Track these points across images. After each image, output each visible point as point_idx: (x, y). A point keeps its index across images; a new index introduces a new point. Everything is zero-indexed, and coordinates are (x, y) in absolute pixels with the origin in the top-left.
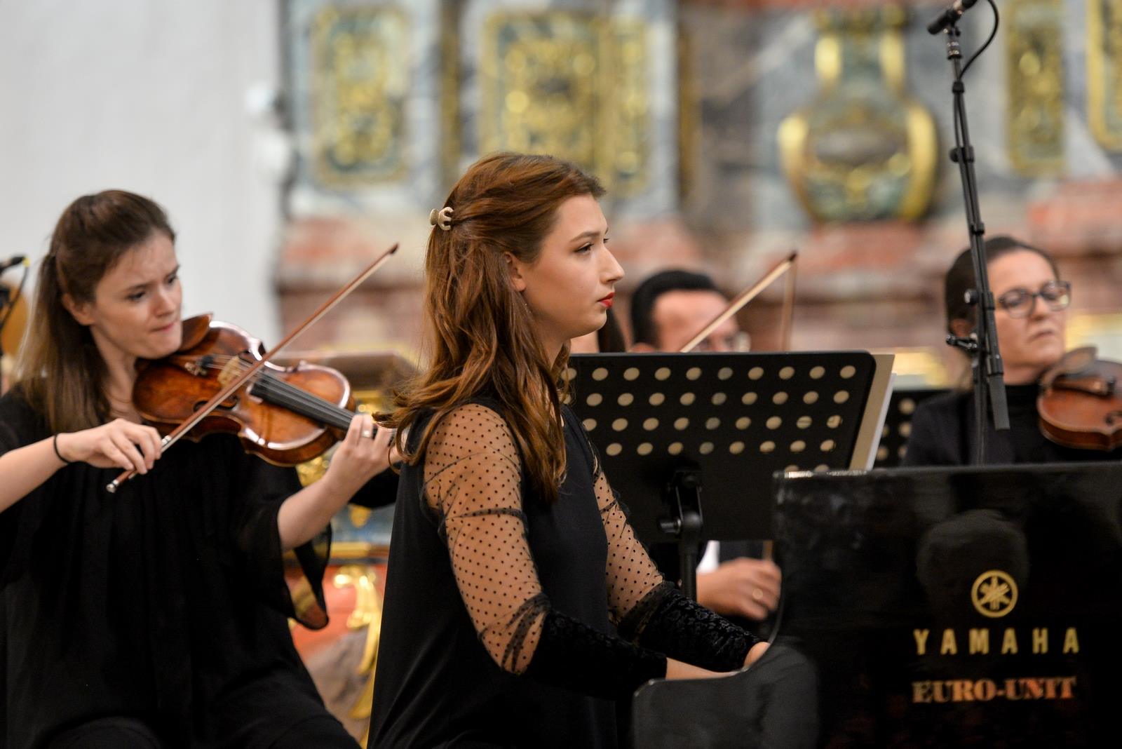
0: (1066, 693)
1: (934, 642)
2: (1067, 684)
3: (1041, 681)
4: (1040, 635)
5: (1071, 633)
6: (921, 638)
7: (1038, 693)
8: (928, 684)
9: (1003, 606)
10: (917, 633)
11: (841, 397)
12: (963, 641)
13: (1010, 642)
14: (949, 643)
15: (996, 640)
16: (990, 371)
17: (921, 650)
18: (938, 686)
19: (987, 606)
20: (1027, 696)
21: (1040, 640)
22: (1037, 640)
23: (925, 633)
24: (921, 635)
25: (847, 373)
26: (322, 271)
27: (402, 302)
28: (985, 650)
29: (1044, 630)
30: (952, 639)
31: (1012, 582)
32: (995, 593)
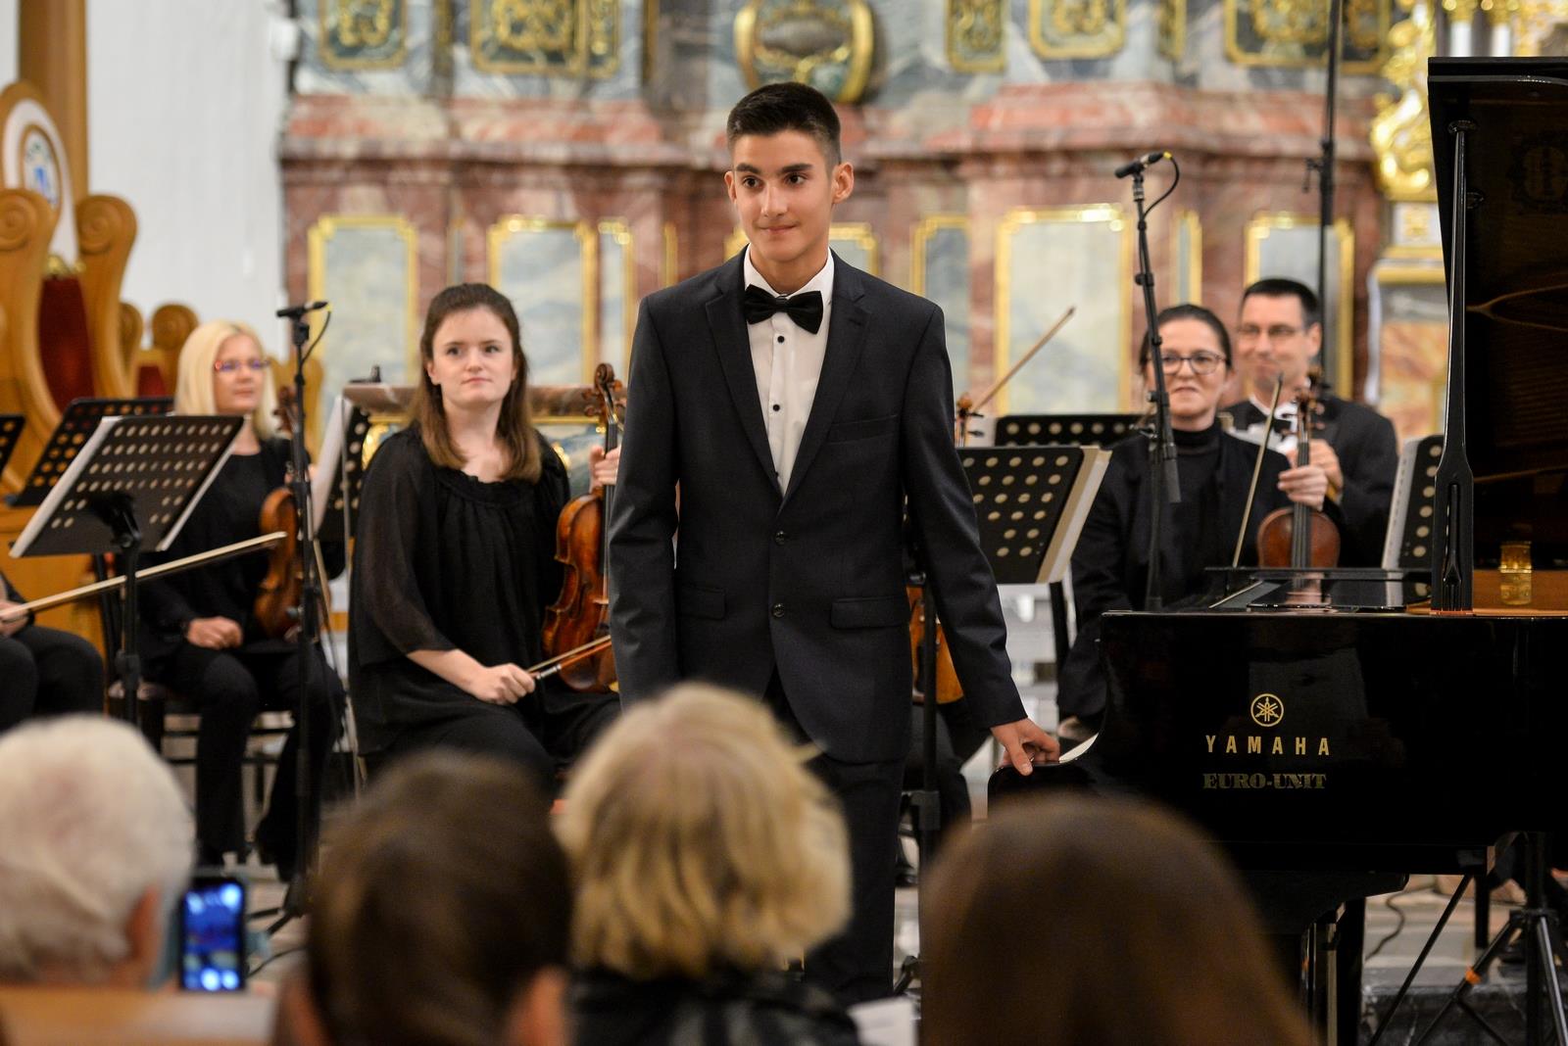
0: (1319, 783)
1: (1221, 744)
2: (1320, 777)
3: (1300, 776)
4: (1301, 742)
5: (1324, 741)
6: (1211, 741)
7: (1298, 784)
8: (1215, 775)
9: (1273, 719)
10: (1208, 737)
11: (1055, 479)
12: (1242, 744)
13: (1278, 746)
14: (1232, 745)
15: (1267, 744)
16: (1165, 456)
17: (1211, 750)
18: (1222, 777)
19: (1261, 719)
20: (1290, 787)
21: (1301, 746)
22: (1298, 745)
23: (1214, 737)
24: (1211, 738)
25: (1062, 461)
26: (326, 147)
27: (398, 176)
28: (1259, 752)
29: (1304, 739)
30: (1234, 742)
31: (1279, 700)
32: (1267, 709)
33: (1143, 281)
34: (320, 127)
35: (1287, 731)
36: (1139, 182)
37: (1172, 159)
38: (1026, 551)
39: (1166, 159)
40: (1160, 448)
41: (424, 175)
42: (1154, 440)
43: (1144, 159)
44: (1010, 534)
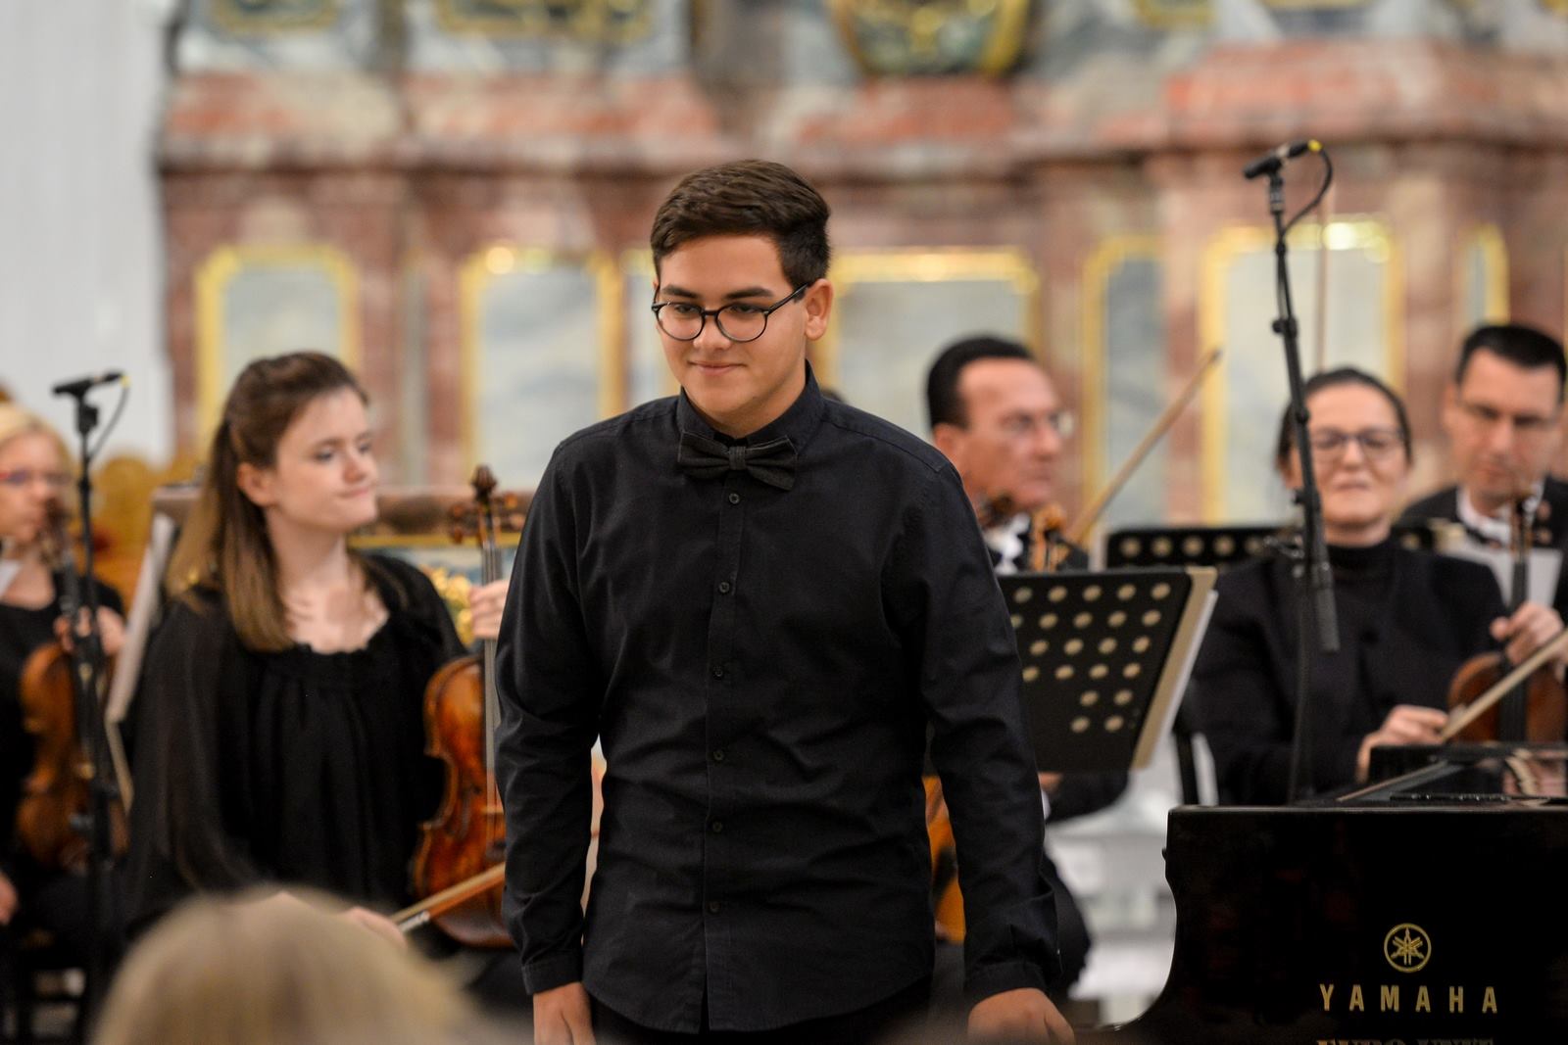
1: (1341, 998)
4: (1456, 993)
5: (1490, 992)
6: (1327, 994)
9: (1416, 961)
10: (1323, 988)
11: (1151, 618)
12: (1371, 997)
13: (1423, 1000)
14: (1357, 999)
15: (1408, 998)
16: (1317, 583)
17: (1327, 1006)
19: (1399, 960)
21: (1456, 999)
22: (1453, 998)
23: (1331, 988)
24: (1327, 989)
25: (1161, 591)
26: (222, 146)
27: (329, 189)
28: (1396, 1008)
29: (1461, 990)
30: (1360, 996)
31: (1426, 935)
32: (1408, 946)
33: (1282, 327)
34: (213, 118)
35: (1437, 977)
36: (1276, 184)
37: (1322, 153)
38: (1114, 723)
39: (1313, 153)
40: (1308, 573)
41: (364, 188)
42: (1298, 561)
43: (1282, 152)
44: (1089, 698)
